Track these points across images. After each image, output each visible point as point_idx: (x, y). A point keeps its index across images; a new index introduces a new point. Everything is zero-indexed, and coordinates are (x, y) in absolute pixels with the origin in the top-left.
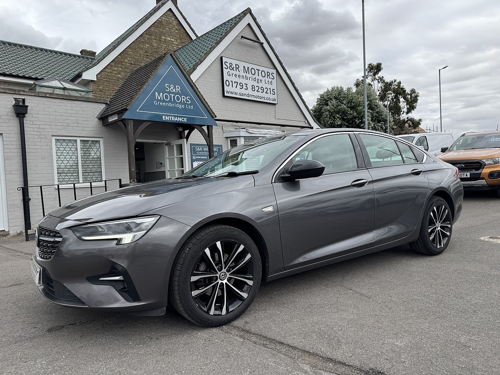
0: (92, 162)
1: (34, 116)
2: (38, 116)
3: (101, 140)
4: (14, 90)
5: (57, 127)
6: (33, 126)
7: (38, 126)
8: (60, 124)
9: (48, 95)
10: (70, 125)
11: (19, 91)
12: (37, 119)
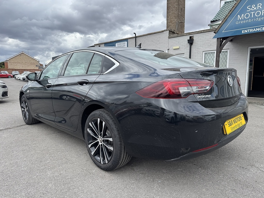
0: (222, 64)
1: (196, 43)
2: (198, 43)
3: (228, 51)
4: (189, 33)
5: (205, 47)
6: (196, 48)
7: (197, 48)
8: (207, 45)
9: (202, 32)
10: (212, 44)
11: (191, 33)
12: (197, 44)
